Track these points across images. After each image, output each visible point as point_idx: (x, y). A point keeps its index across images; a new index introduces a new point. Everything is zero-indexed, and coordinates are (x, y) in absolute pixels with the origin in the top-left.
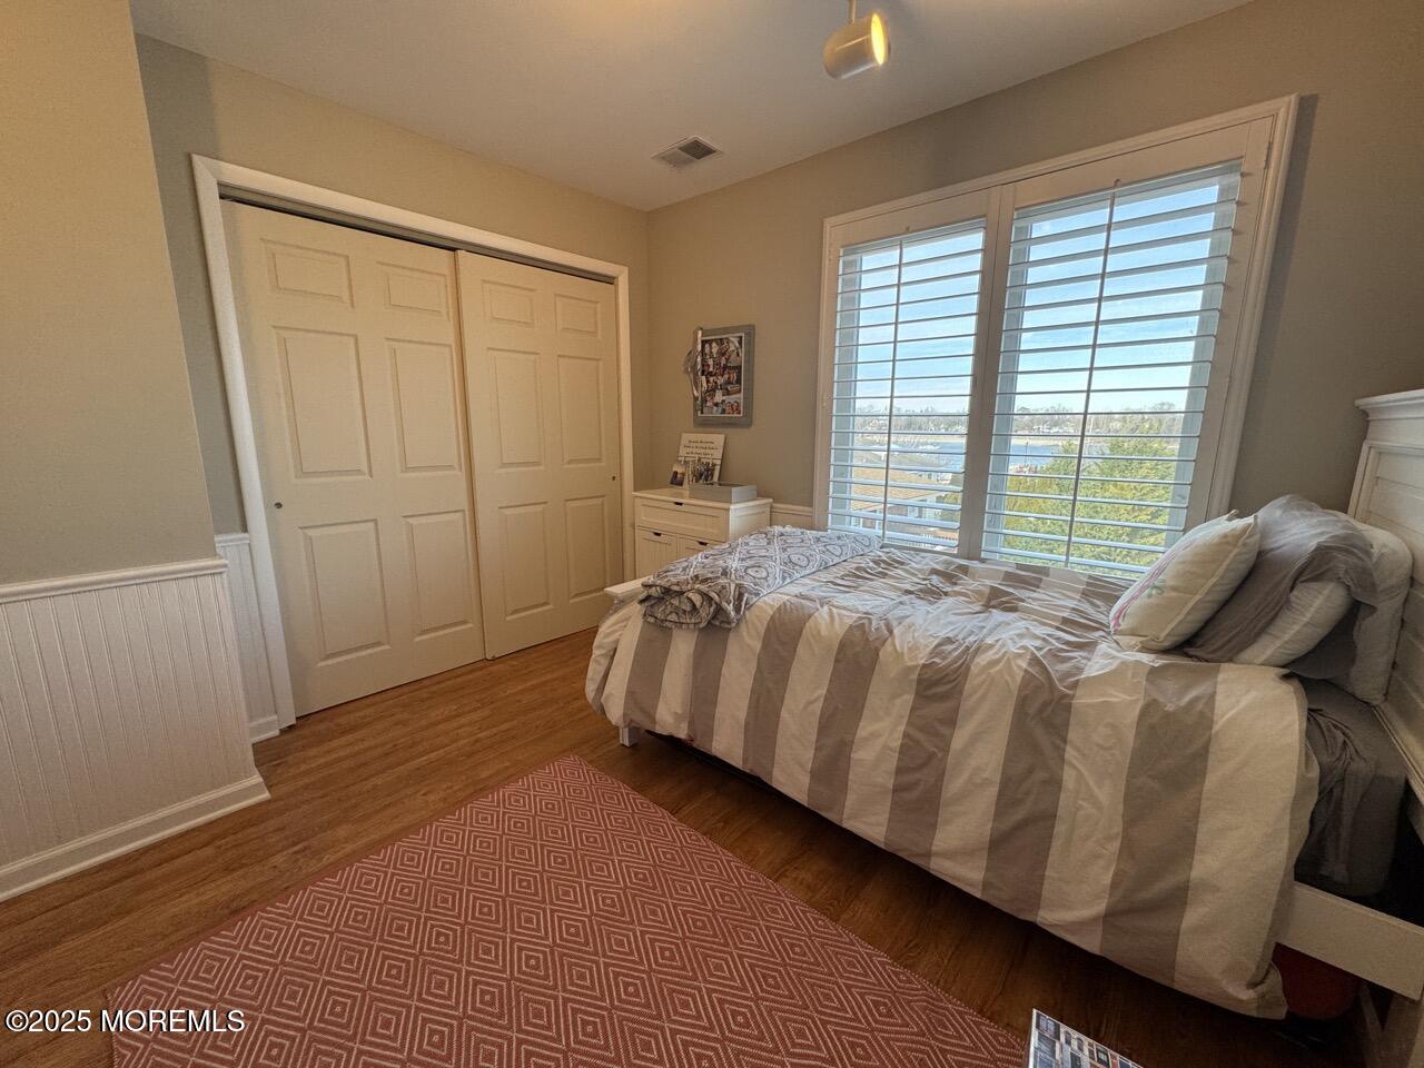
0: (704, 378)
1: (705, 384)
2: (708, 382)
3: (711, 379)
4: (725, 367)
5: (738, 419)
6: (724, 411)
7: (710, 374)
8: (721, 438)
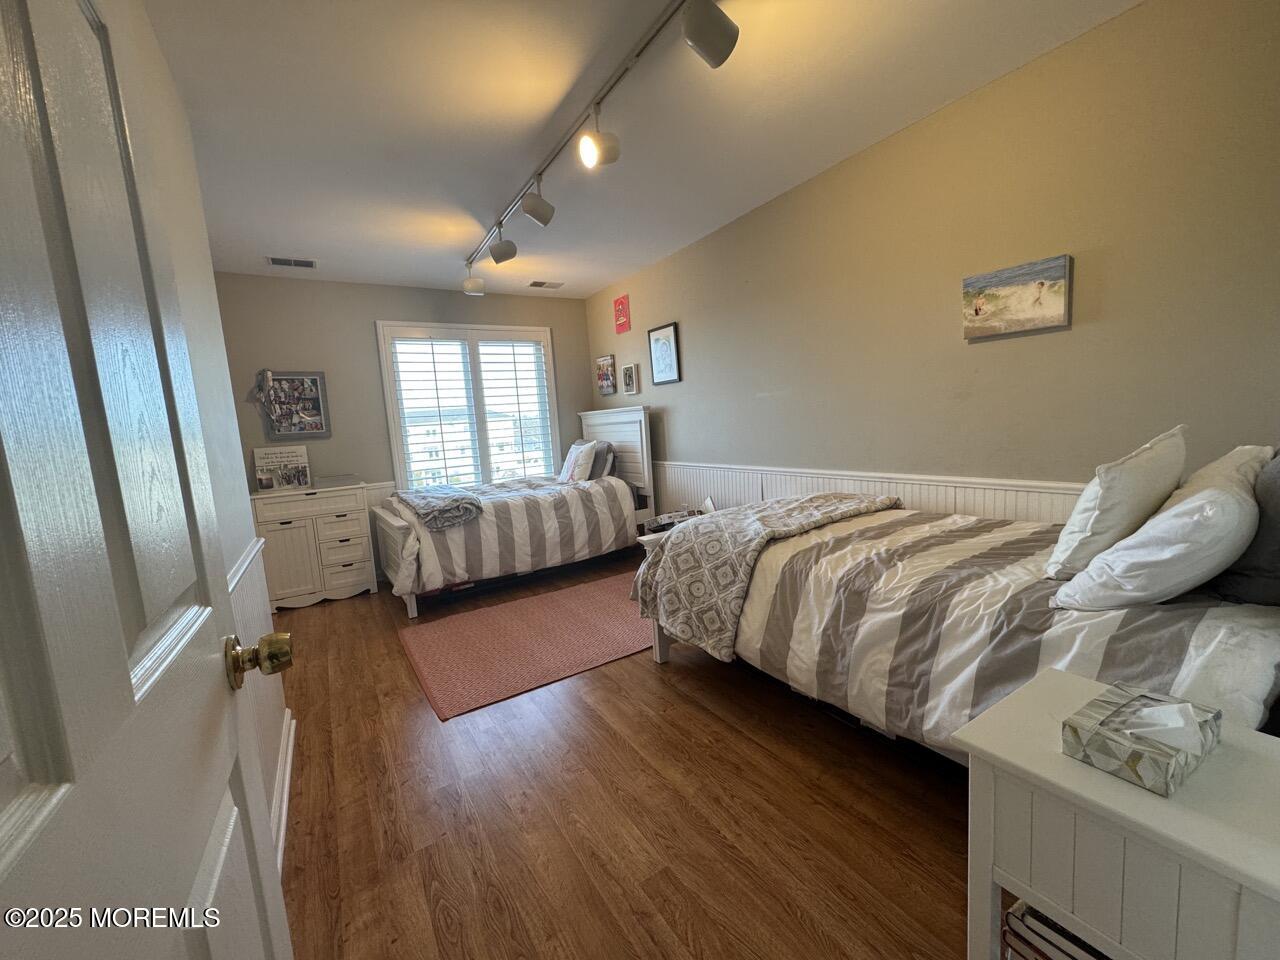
0: (277, 406)
1: (278, 411)
2: (281, 409)
3: (284, 407)
4: (299, 399)
5: (319, 433)
6: (302, 429)
7: (284, 403)
8: (304, 448)
